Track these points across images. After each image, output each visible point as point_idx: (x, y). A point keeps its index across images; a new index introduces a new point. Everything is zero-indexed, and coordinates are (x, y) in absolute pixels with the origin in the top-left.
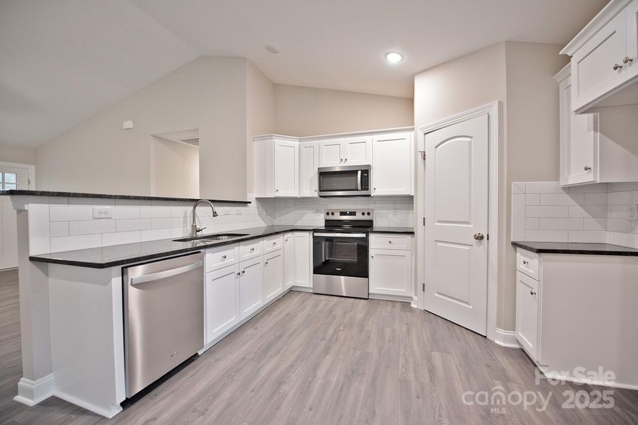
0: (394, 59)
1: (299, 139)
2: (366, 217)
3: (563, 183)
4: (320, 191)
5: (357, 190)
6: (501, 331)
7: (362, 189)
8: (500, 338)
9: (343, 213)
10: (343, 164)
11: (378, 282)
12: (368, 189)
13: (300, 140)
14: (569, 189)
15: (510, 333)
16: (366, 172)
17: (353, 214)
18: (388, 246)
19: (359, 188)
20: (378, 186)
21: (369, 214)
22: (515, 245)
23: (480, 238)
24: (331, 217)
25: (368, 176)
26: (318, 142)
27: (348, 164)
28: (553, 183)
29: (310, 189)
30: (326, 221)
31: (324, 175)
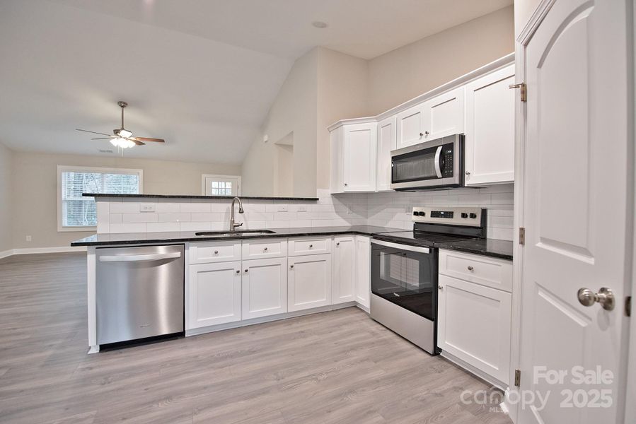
1: (376, 119)
2: (471, 222)
4: (393, 182)
5: (436, 177)
7: (443, 176)
9: (435, 214)
10: (424, 140)
12: (452, 176)
13: (378, 119)
16: (450, 148)
17: (450, 214)
19: (439, 175)
21: (473, 216)
24: (420, 219)
25: (453, 152)
26: (396, 116)
27: (430, 138)
30: (416, 223)
31: (399, 159)
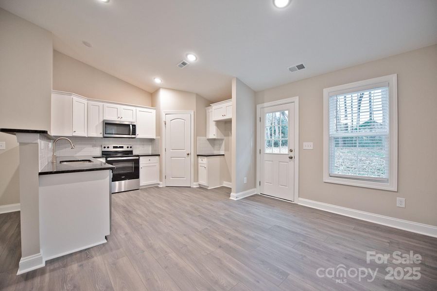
0: (158, 81)
2: (129, 149)
3: (207, 138)
4: (104, 134)
5: (129, 135)
6: (195, 183)
7: (132, 135)
8: (195, 185)
9: (114, 147)
10: (119, 119)
11: (145, 179)
12: (135, 135)
13: (88, 100)
14: (209, 140)
15: (197, 183)
16: (134, 126)
17: (122, 147)
18: (148, 162)
19: (131, 133)
20: (140, 134)
21: (131, 147)
22: (198, 155)
23: (188, 154)
24: (106, 149)
25: (135, 128)
26: (102, 104)
28: (205, 138)
29: (97, 132)
30: (103, 152)
31: (107, 124)
